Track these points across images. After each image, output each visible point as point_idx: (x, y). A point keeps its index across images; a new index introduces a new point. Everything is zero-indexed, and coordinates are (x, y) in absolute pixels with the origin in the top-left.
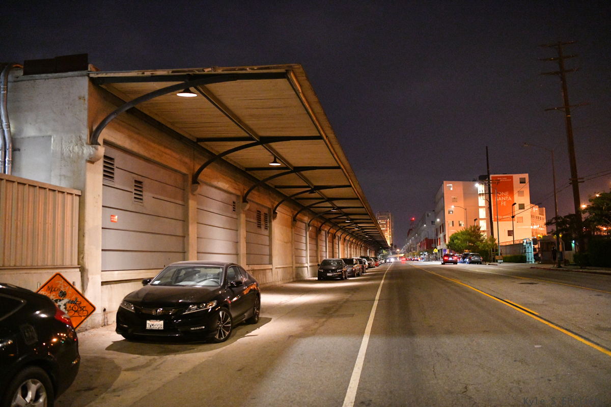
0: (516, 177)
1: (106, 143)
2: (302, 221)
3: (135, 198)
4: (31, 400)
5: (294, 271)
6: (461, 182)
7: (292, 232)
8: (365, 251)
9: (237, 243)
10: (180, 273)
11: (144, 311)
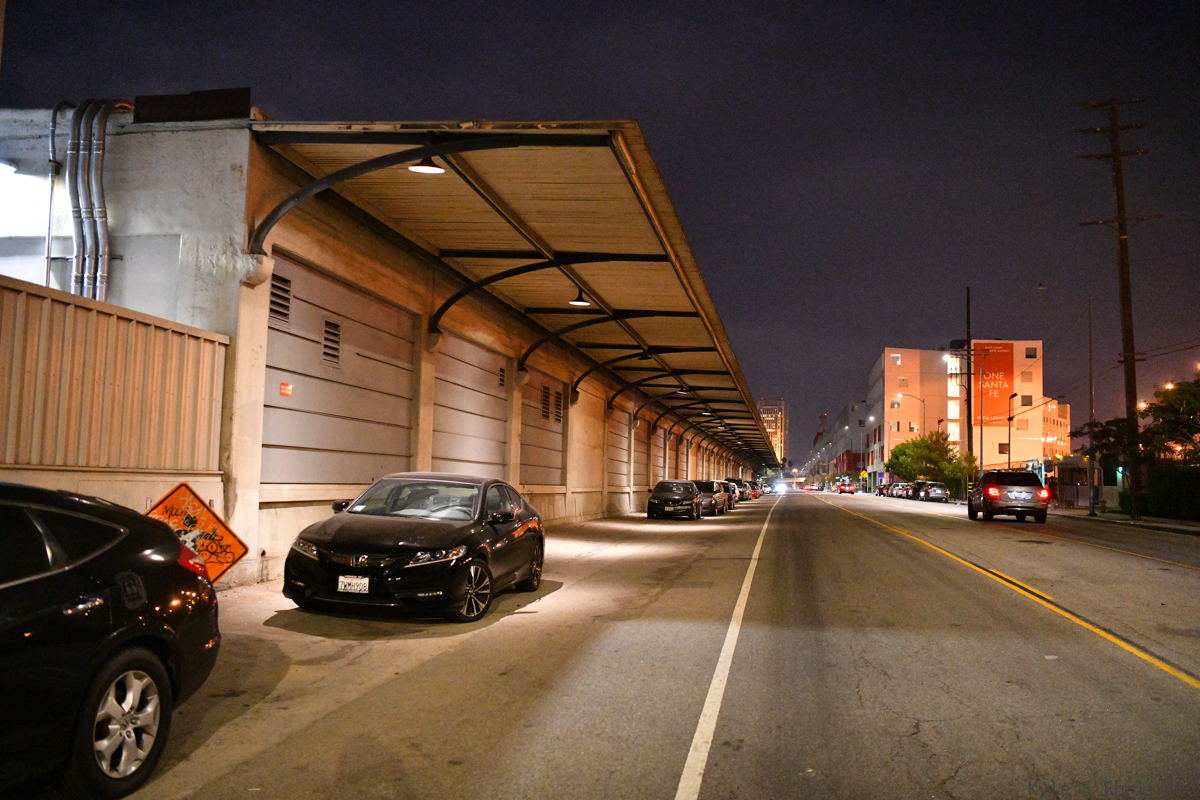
0: (1020, 347)
1: (277, 251)
2: (622, 409)
3: (325, 353)
4: (132, 708)
5: (606, 500)
6: (917, 351)
7: (604, 429)
8: (736, 469)
9: (503, 444)
10: (400, 494)
11: (335, 559)
